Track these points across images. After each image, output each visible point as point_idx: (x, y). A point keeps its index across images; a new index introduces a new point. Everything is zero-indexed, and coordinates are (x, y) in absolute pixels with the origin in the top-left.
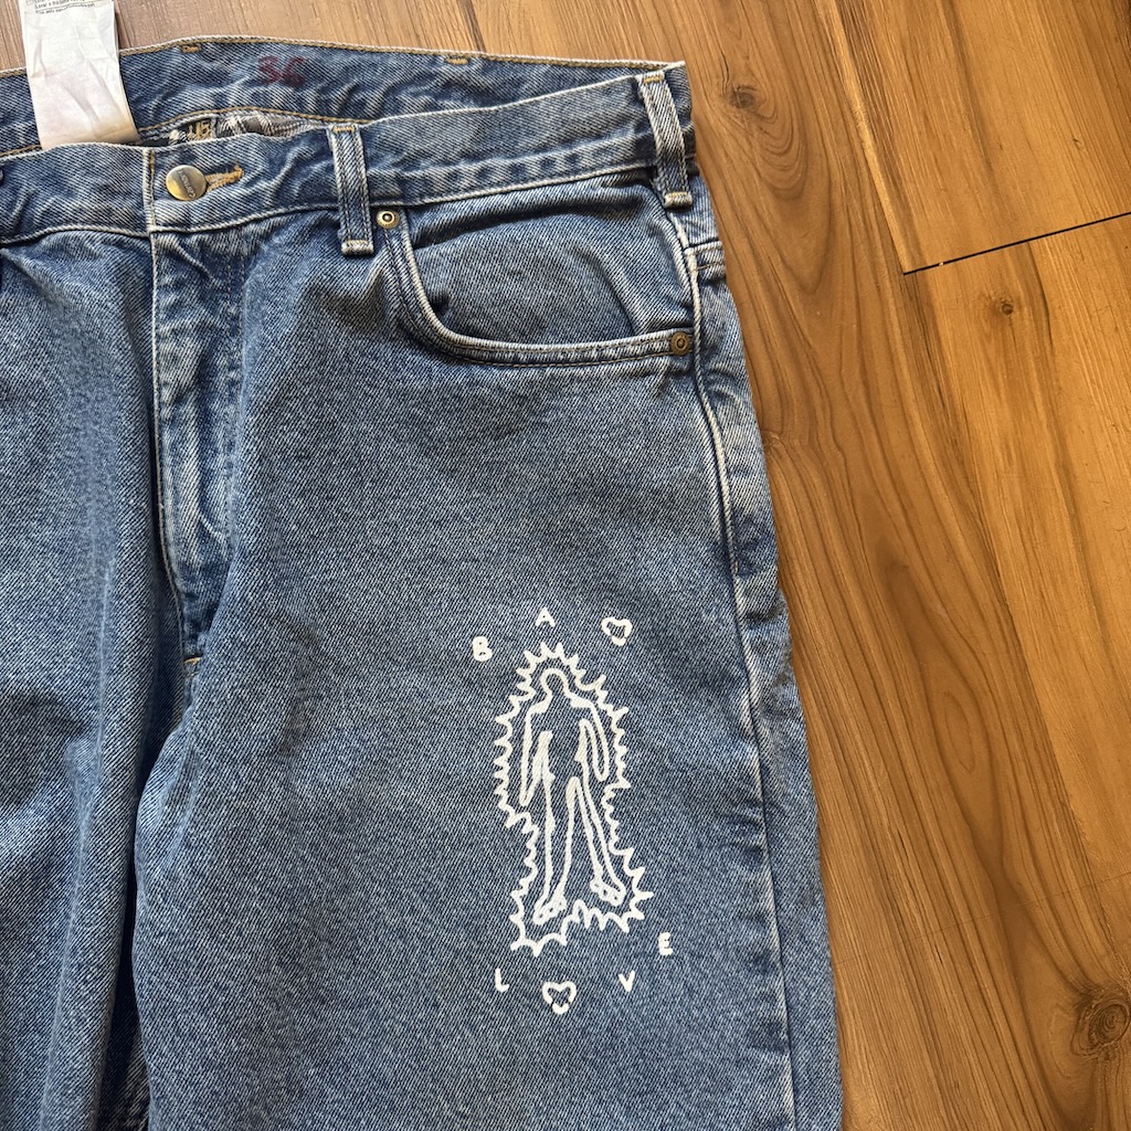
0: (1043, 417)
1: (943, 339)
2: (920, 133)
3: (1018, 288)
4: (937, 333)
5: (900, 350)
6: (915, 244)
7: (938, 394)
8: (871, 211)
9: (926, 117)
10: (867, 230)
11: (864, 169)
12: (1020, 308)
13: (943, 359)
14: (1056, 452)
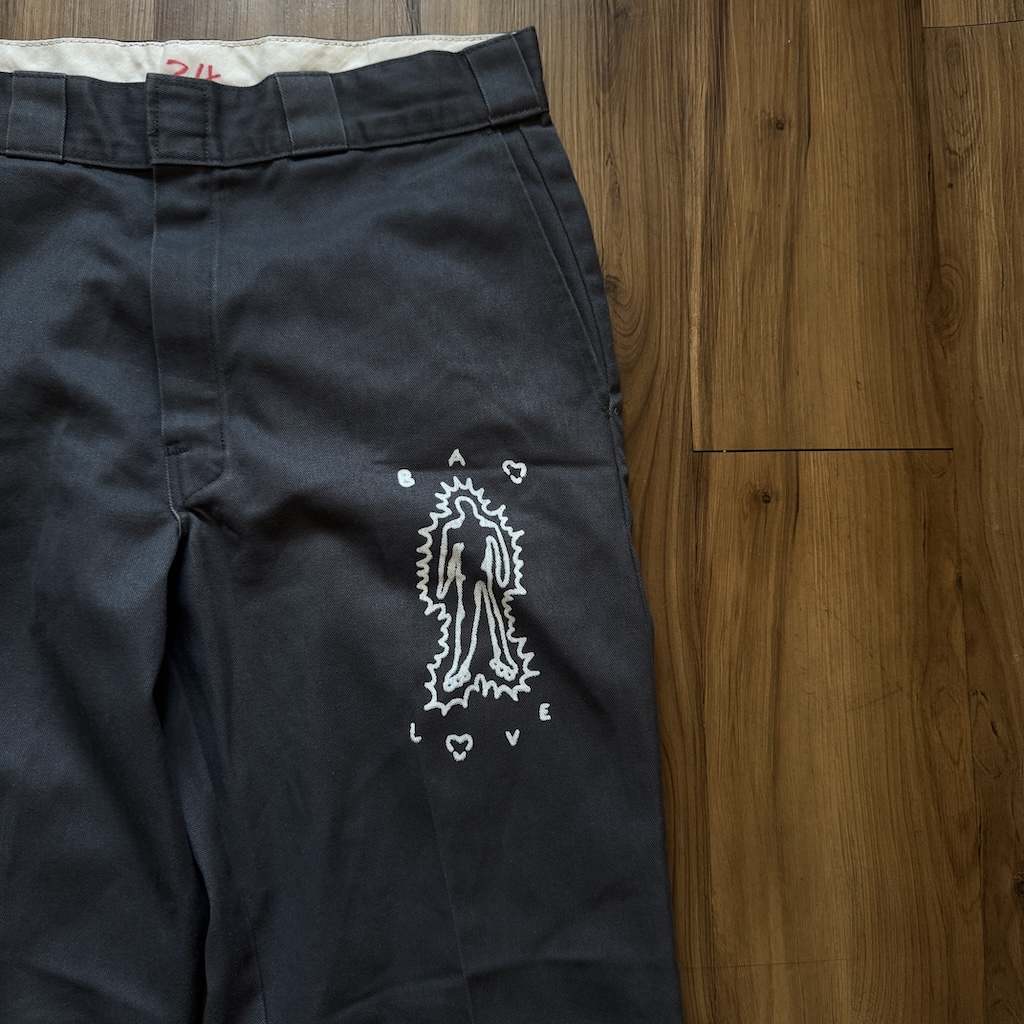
0: (771, 589)
1: (710, 508)
2: (737, 346)
3: (779, 485)
4: (707, 503)
5: (675, 508)
6: (708, 431)
7: (694, 550)
8: (682, 397)
9: (745, 335)
10: (674, 411)
11: (686, 363)
12: (777, 500)
13: (705, 525)
14: (775, 618)
